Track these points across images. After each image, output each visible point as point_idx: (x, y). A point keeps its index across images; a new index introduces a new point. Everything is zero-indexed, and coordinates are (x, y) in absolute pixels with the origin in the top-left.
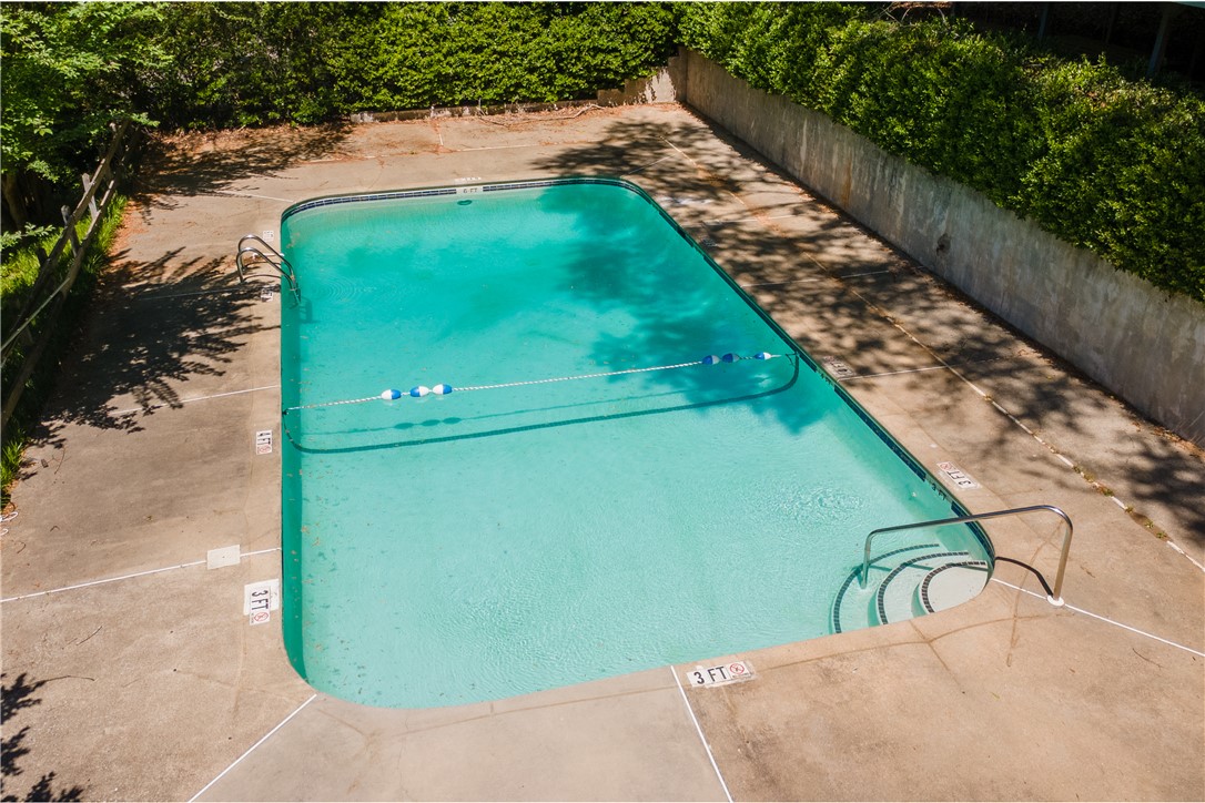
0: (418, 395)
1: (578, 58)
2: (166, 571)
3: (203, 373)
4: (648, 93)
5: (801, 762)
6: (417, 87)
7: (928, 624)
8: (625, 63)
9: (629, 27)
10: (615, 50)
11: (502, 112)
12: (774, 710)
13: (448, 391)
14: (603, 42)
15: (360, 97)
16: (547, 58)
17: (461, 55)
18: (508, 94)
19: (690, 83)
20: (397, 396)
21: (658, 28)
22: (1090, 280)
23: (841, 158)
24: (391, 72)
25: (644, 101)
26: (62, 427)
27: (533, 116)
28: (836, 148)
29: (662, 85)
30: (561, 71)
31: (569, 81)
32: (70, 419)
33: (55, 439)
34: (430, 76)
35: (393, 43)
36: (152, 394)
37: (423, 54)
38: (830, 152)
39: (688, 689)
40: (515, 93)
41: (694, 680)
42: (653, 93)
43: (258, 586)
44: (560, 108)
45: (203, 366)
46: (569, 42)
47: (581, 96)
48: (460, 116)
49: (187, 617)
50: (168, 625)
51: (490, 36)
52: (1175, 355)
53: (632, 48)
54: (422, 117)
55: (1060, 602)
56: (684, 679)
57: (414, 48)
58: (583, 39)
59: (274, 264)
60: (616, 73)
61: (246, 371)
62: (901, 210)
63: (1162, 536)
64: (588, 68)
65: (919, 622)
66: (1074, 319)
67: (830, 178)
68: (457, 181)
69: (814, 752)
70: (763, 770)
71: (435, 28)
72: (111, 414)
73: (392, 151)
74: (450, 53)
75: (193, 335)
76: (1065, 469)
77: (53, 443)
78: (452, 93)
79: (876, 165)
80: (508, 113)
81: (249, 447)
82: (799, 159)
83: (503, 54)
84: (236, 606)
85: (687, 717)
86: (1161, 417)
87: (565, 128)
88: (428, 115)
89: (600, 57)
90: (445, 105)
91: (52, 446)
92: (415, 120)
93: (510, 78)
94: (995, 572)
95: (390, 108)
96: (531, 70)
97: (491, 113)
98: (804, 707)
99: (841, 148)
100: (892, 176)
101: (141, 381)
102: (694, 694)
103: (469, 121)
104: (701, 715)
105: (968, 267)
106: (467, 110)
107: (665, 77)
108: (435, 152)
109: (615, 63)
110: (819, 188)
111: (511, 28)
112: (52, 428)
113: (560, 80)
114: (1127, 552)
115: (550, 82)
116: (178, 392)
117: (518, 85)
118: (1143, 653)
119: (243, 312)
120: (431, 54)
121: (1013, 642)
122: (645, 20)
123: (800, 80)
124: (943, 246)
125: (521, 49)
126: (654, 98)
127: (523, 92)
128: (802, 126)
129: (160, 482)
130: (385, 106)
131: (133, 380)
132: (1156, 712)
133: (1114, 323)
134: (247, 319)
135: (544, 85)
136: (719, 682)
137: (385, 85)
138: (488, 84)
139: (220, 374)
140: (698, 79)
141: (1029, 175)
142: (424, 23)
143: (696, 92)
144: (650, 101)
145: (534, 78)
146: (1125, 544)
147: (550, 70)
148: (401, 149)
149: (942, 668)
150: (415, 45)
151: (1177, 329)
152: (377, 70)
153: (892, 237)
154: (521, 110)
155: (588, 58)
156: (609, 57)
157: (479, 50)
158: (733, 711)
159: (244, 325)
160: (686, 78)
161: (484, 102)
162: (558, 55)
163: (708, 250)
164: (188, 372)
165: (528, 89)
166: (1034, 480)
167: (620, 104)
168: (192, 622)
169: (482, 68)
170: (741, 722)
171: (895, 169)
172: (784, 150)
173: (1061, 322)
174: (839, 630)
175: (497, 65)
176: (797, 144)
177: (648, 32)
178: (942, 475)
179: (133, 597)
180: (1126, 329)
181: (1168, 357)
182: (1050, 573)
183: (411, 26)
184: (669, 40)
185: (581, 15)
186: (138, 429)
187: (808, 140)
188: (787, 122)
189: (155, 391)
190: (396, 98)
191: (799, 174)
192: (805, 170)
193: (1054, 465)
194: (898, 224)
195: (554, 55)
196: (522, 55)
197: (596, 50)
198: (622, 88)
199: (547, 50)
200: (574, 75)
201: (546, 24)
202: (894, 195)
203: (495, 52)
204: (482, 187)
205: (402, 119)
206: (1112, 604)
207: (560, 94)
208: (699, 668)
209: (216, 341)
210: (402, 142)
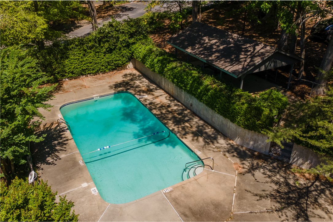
0: (104, 149)
1: (112, 62)
2: (76, 189)
3: (62, 151)
4: (128, 67)
5: (181, 200)
6: (78, 72)
7: (196, 177)
8: (122, 62)
9: (123, 55)
10: (120, 60)
11: (97, 75)
12: (176, 194)
13: (109, 147)
14: (118, 59)
15: (65, 76)
16: (106, 63)
17: (87, 64)
18: (98, 71)
19: (136, 64)
20: (101, 149)
21: (129, 54)
22: (215, 114)
23: (171, 86)
24: (72, 70)
25: (127, 69)
26: (41, 166)
27: (104, 75)
28: (170, 84)
29: (130, 65)
30: (109, 65)
31: (111, 67)
32: (41, 164)
33: (41, 168)
34: (81, 70)
35: (72, 64)
36: (54, 157)
37: (79, 65)
38: (169, 85)
39: (164, 193)
40: (99, 71)
41: (164, 192)
42: (129, 67)
43: (93, 189)
44: (109, 72)
45: (61, 149)
46: (110, 59)
47: (113, 70)
48: (88, 76)
49: (84, 196)
50: (81, 198)
51: (93, 60)
52: (228, 127)
53: (124, 59)
54: (79, 78)
55: (214, 171)
56: (163, 192)
57: (77, 64)
58: (113, 58)
59: (64, 123)
60: (121, 64)
61: (71, 149)
62: (183, 98)
63: (227, 157)
64: (115, 64)
65: (195, 177)
66: (213, 120)
67: (169, 90)
68: (94, 96)
69: (182, 199)
70: (176, 202)
71: (81, 60)
72: (49, 162)
73: (76, 88)
74: (85, 64)
75: (56, 142)
76: (214, 148)
77: (41, 169)
78: (86, 72)
79: (178, 89)
80: (98, 75)
81: (79, 164)
82: (163, 85)
83: (96, 63)
84: (91, 193)
85: (164, 197)
86: (227, 136)
87: (112, 78)
88: (80, 77)
89: (117, 62)
90: (84, 75)
91: (41, 170)
92: (78, 79)
93: (98, 68)
94: (205, 167)
95: (72, 77)
96: (102, 66)
97: (94, 75)
98: (180, 193)
99: (171, 85)
100: (181, 92)
101: (51, 154)
102: (165, 194)
103: (90, 78)
104: (166, 196)
105: (196, 109)
106: (89, 75)
107: (131, 63)
108: (85, 88)
109: (120, 62)
110: (167, 91)
111: (97, 57)
112: (39, 166)
113: (109, 67)
114: (223, 161)
115: (107, 68)
116: (59, 156)
117: (100, 69)
118: (225, 176)
119: (63, 136)
120: (80, 65)
121: (208, 178)
122: (126, 53)
123: (161, 72)
124: (191, 105)
125: (100, 62)
126: (129, 68)
127: (101, 70)
128: (162, 79)
129: (66, 174)
130: (71, 77)
131: (49, 154)
132: (226, 185)
133: (219, 121)
134: (65, 137)
135: (106, 68)
136: (168, 191)
137: (71, 73)
138: (93, 70)
139: (66, 151)
140: (138, 64)
141: (204, 98)
142: (78, 59)
143: (138, 66)
144: (128, 69)
145: (104, 67)
146: (222, 160)
147: (106, 65)
148: (77, 88)
149: (198, 184)
150: (77, 63)
151: (227, 123)
152: (69, 70)
153: (182, 102)
154: (101, 74)
155: (115, 62)
156: (119, 61)
157: (91, 63)
158: (171, 195)
159: (65, 139)
160: (135, 63)
161: (93, 73)
162: (108, 62)
163: (150, 110)
164: (59, 151)
165: (102, 70)
166: (209, 151)
167: (122, 70)
168: (85, 196)
169: (92, 66)
170: (172, 196)
171: (181, 90)
172: (159, 82)
173: (212, 120)
174: (183, 180)
175: (95, 66)
176: (162, 82)
177: (127, 55)
178: (195, 152)
179: (73, 194)
180: (221, 122)
181: (227, 127)
182: (212, 166)
183: (75, 60)
184: (131, 56)
185: (112, 53)
186: (55, 164)
187: (164, 82)
188: (159, 77)
189: (54, 156)
190: (73, 75)
191: (163, 87)
192: (164, 87)
193: (212, 148)
194: (183, 100)
195: (107, 62)
196: (100, 63)
197: (116, 60)
198: (122, 67)
199: (106, 61)
200: (112, 66)
201: (104, 56)
202: (182, 95)
203: (94, 63)
204: (99, 97)
205: (75, 79)
206: (221, 170)
207: (109, 70)
208: (165, 190)
209: (61, 143)
210: (77, 86)
